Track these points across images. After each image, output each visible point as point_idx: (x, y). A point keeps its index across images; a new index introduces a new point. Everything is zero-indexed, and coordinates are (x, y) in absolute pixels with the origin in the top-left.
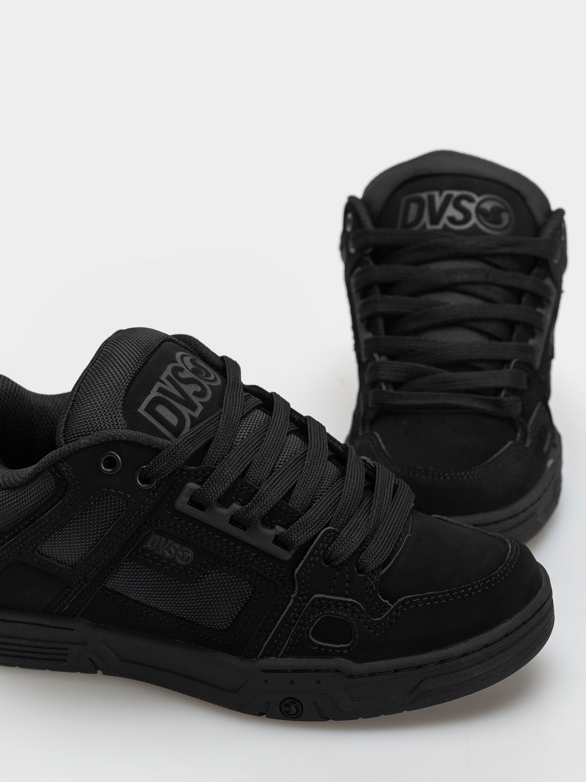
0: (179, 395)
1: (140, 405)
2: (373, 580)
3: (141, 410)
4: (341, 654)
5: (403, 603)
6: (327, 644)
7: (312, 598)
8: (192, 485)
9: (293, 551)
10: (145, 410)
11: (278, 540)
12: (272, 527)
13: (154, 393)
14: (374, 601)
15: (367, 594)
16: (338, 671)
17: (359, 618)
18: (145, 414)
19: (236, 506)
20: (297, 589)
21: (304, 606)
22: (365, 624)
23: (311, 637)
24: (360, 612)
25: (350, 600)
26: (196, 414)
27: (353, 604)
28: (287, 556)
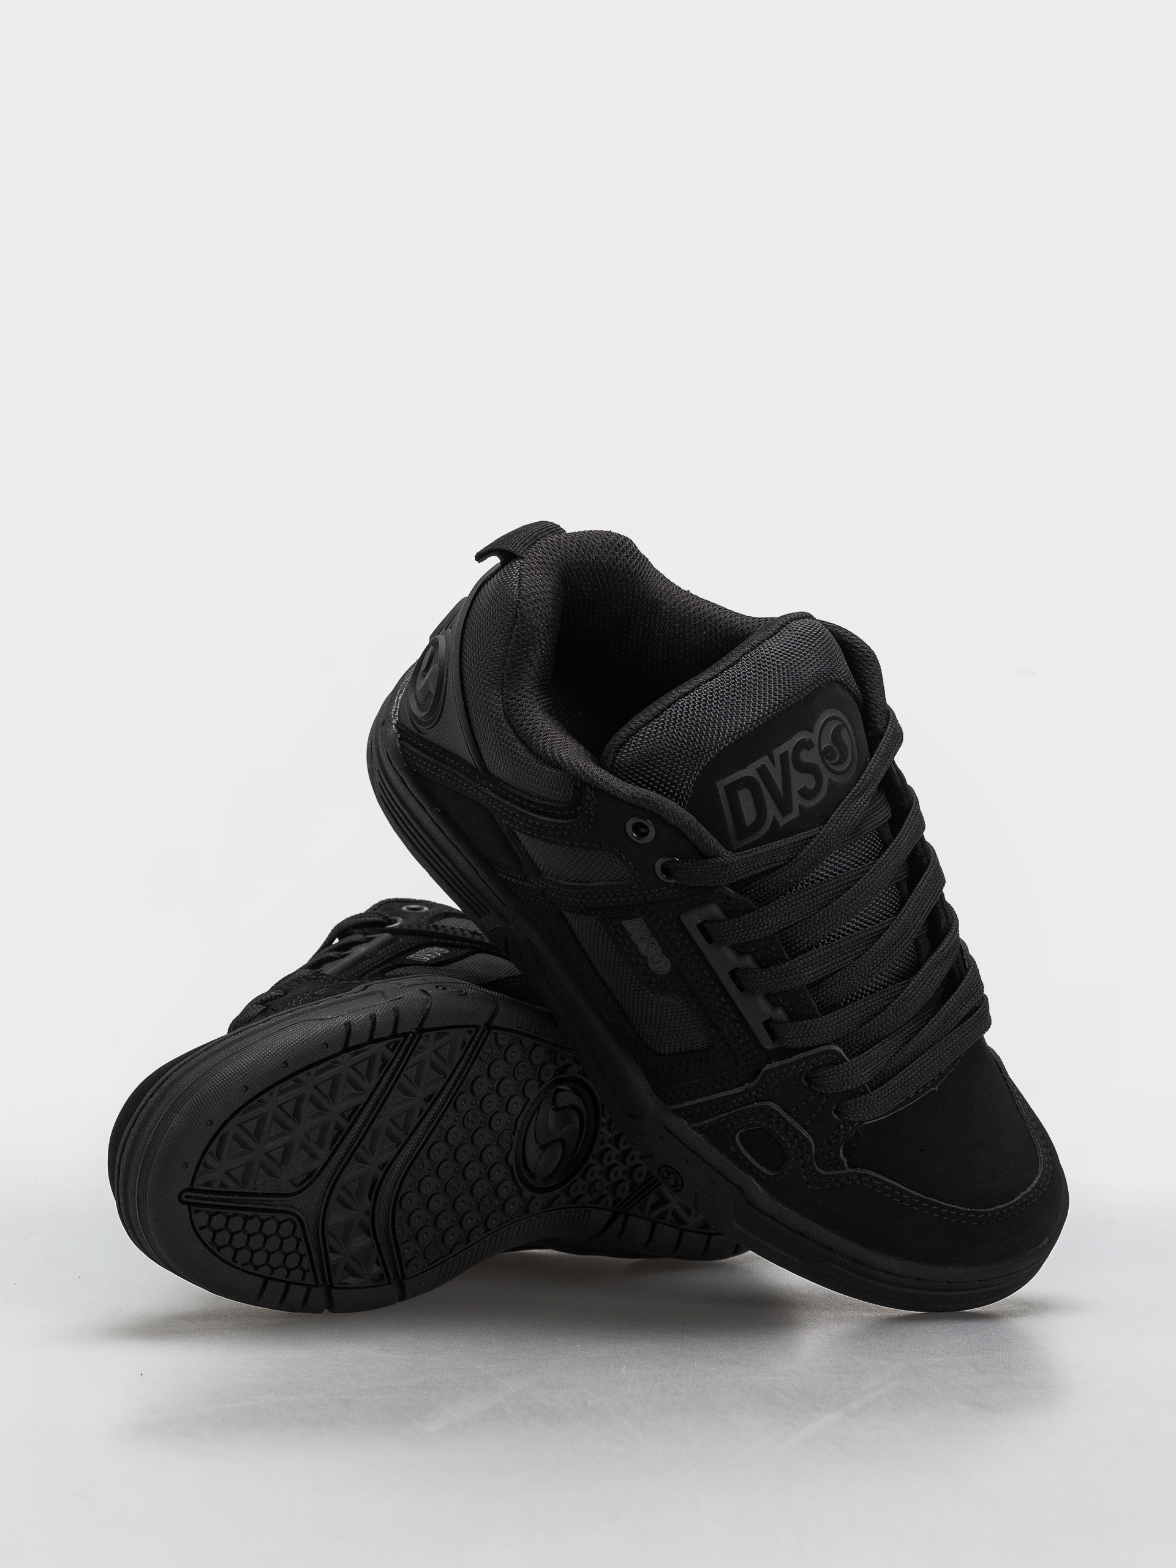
0: (779, 784)
1: (723, 776)
2: (846, 1131)
3: (721, 785)
4: (757, 1175)
5: (860, 1176)
6: (749, 1155)
7: (766, 1103)
8: (715, 910)
9: (777, 1046)
10: (725, 787)
11: (769, 1025)
12: (774, 1006)
13: (750, 771)
14: (831, 1151)
15: (828, 1139)
16: (740, 1188)
17: (801, 1157)
18: (722, 793)
19: (748, 961)
20: (757, 1081)
21: (752, 1103)
22: (803, 1167)
23: (738, 1135)
24: (807, 1153)
25: (805, 1133)
26: (782, 822)
27: (804, 1139)
28: (768, 1044)
